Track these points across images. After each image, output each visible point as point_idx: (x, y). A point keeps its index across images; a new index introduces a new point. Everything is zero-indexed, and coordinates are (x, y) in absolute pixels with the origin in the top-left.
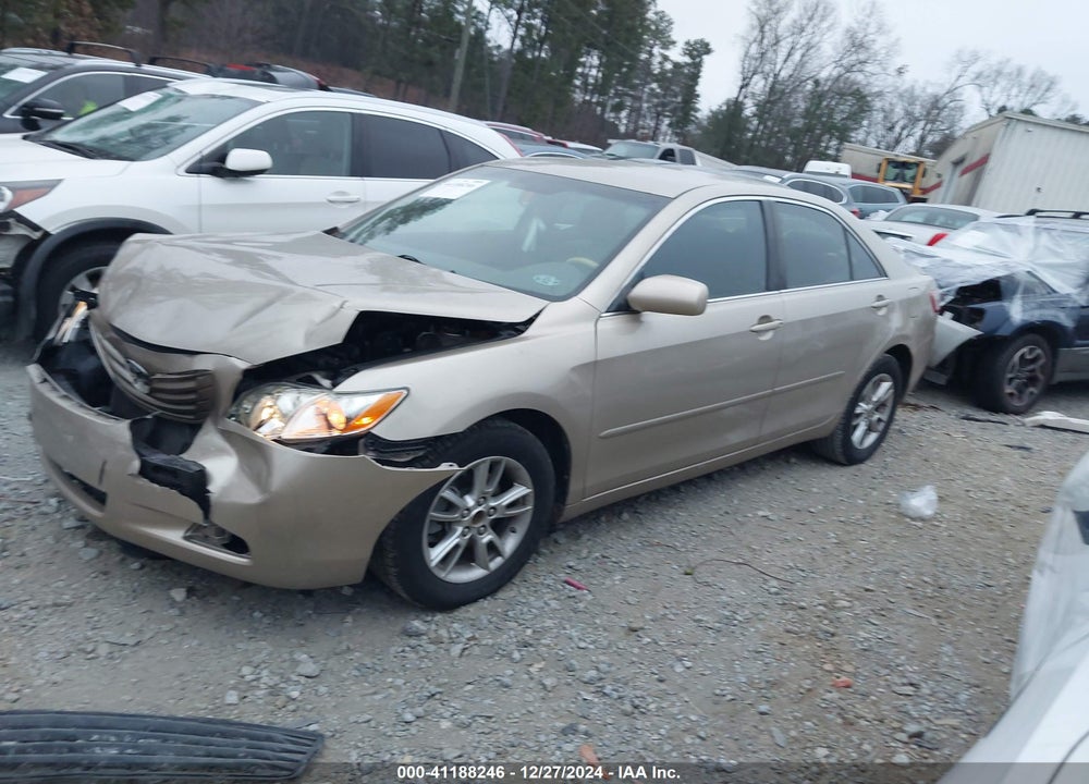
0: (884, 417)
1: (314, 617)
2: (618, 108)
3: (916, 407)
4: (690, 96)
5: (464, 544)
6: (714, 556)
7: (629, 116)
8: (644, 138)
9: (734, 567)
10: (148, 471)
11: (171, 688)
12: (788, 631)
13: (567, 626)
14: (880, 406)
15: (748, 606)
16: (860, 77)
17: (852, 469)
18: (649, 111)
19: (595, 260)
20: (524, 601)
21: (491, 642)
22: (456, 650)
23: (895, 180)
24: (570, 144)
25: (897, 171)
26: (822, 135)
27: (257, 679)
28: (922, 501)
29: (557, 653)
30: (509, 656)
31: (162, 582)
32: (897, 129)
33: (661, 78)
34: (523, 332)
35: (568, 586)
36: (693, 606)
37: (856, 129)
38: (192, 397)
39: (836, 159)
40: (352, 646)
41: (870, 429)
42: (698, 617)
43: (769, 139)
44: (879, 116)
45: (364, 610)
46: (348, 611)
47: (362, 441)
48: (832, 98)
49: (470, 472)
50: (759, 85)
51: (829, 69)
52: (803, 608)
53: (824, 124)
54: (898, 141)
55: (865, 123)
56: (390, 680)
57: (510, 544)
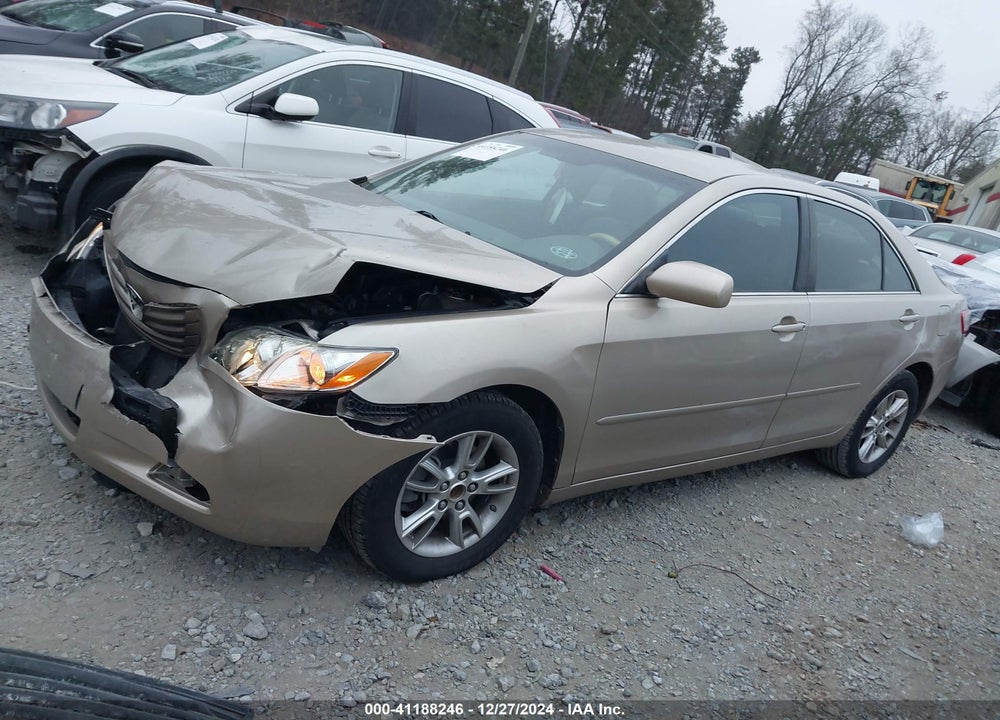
0: (895, 434)
1: (276, 571)
2: (664, 104)
3: (925, 425)
4: (734, 99)
5: (438, 518)
6: (702, 559)
7: (673, 113)
8: (685, 134)
9: (721, 575)
10: (120, 401)
11: (108, 632)
12: (772, 657)
13: (536, 619)
14: (892, 422)
15: (730, 621)
16: (899, 98)
17: (854, 483)
18: (694, 112)
19: (618, 238)
20: (495, 584)
21: (452, 625)
22: (415, 629)
23: (922, 198)
24: (614, 131)
25: (926, 190)
26: (854, 150)
27: (201, 635)
28: (927, 529)
29: (520, 649)
30: (469, 645)
31: (133, 514)
32: (930, 152)
33: (708, 82)
34: (530, 304)
35: (542, 574)
36: (672, 613)
37: (889, 147)
38: (181, 330)
39: (865, 173)
40: (307, 610)
41: (877, 444)
42: (676, 627)
43: (802, 149)
44: (912, 137)
45: (328, 571)
46: (312, 570)
47: (340, 400)
48: (869, 116)
49: (455, 444)
50: (800, 96)
51: (871, 87)
52: (789, 631)
53: (858, 140)
54: (929, 162)
55: (899, 142)
56: (338, 654)
57: (488, 522)
